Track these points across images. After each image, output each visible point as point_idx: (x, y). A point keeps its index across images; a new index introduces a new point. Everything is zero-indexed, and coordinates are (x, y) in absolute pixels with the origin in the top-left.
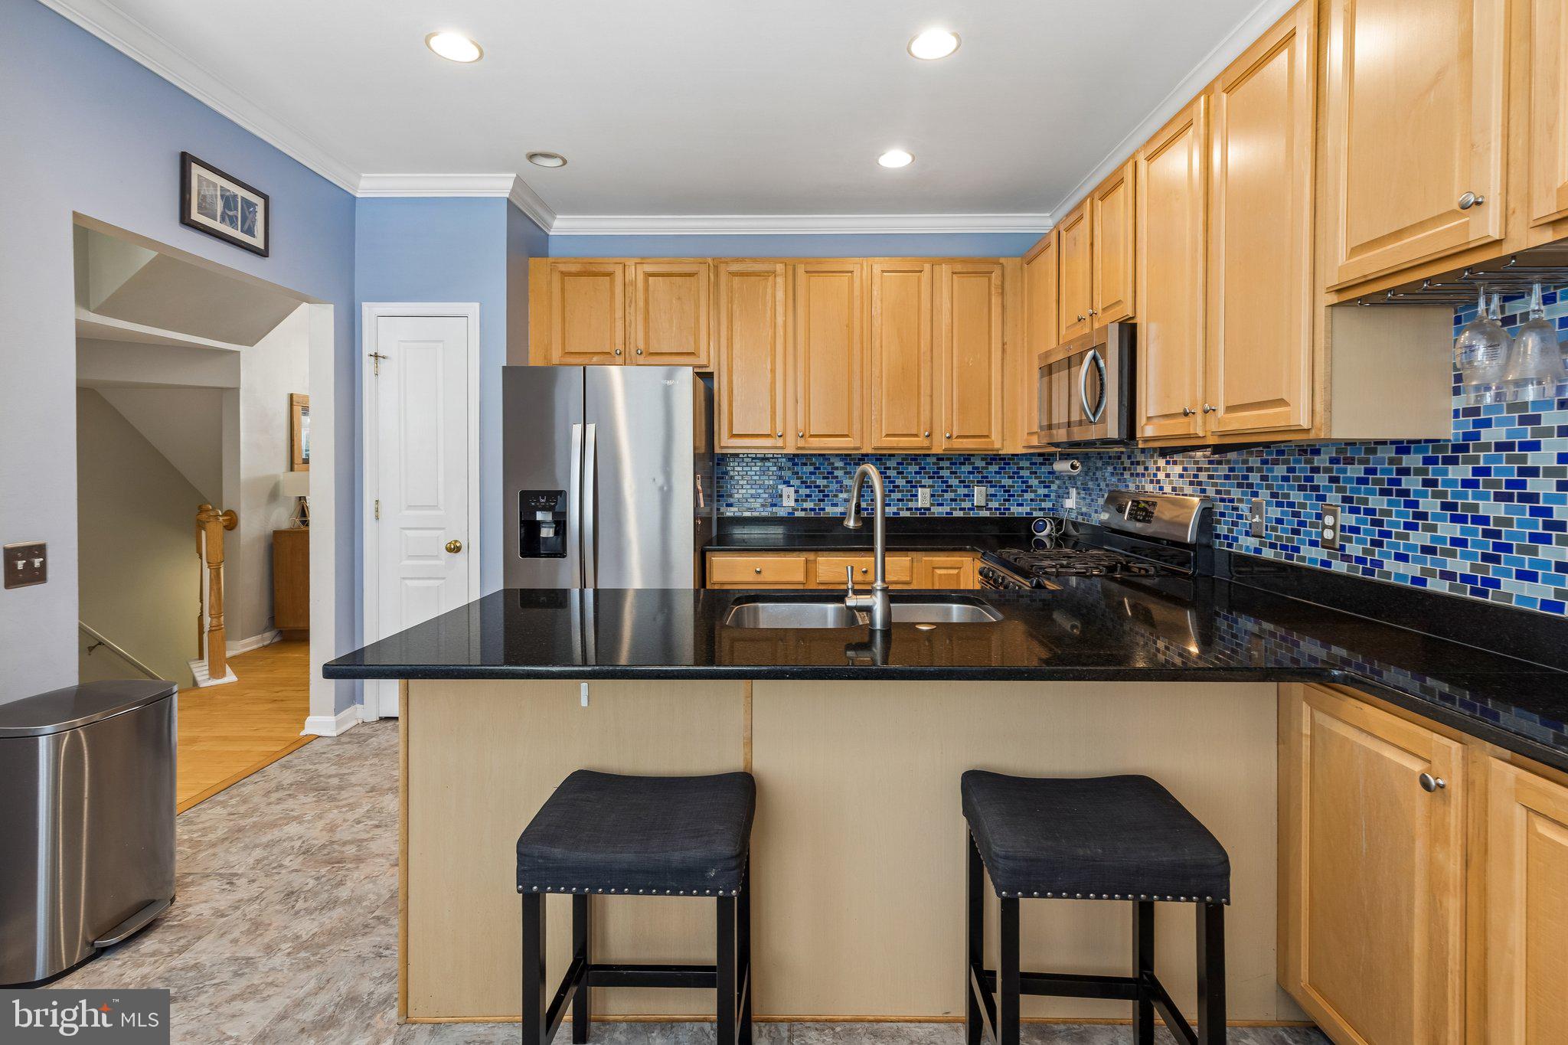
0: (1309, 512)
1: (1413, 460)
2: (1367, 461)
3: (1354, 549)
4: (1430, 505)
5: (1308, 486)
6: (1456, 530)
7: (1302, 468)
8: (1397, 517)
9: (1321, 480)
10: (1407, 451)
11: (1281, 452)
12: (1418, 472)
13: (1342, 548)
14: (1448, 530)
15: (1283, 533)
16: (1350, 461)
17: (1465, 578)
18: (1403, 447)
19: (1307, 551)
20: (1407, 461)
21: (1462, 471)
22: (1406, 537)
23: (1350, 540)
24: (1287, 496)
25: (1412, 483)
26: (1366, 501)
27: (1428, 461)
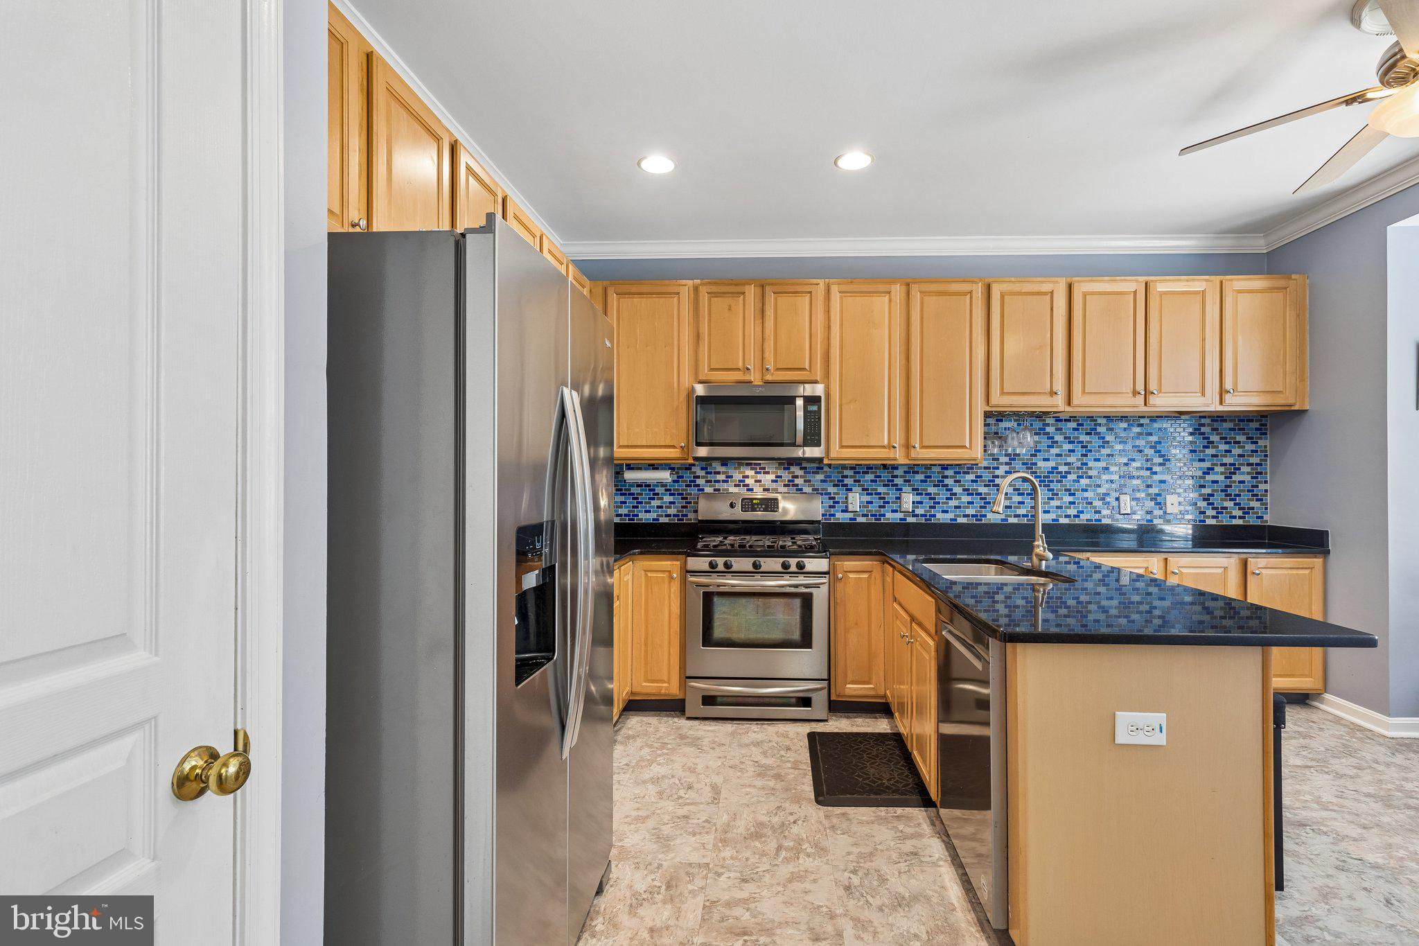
0: (891, 496)
1: (949, 473)
2: (926, 473)
3: (920, 511)
4: (958, 490)
5: (889, 483)
6: (969, 499)
7: (885, 475)
8: (942, 495)
9: (899, 481)
10: (947, 469)
11: (872, 468)
12: (952, 477)
13: (913, 511)
14: (966, 499)
15: (873, 508)
16: (918, 473)
17: (973, 516)
18: (945, 467)
19: (889, 515)
20: (947, 473)
21: (971, 477)
22: (948, 503)
23: (918, 507)
24: (876, 489)
25: (949, 482)
26: (926, 490)
27: (955, 473)
